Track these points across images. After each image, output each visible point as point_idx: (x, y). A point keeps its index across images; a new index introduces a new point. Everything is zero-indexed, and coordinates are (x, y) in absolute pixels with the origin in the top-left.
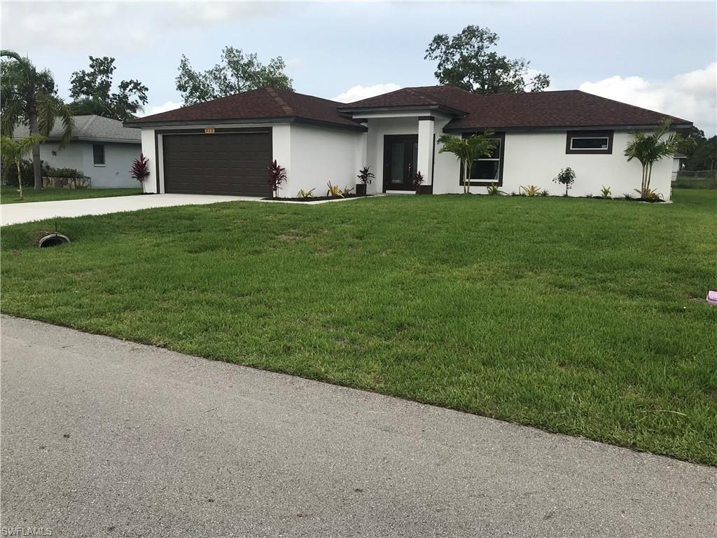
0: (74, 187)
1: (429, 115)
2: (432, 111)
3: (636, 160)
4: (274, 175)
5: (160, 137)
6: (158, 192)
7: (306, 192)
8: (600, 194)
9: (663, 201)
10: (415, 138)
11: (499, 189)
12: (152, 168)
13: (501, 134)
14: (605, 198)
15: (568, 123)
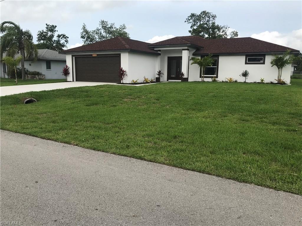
0: (38, 79)
1: (187, 48)
2: (188, 46)
3: (275, 67)
4: (121, 74)
5: (74, 58)
6: (73, 81)
7: (135, 81)
8: (260, 81)
9: (287, 84)
10: (181, 58)
11: (217, 79)
12: (71, 71)
13: (218, 56)
14: (262, 83)
15: (246, 51)
